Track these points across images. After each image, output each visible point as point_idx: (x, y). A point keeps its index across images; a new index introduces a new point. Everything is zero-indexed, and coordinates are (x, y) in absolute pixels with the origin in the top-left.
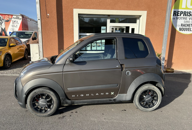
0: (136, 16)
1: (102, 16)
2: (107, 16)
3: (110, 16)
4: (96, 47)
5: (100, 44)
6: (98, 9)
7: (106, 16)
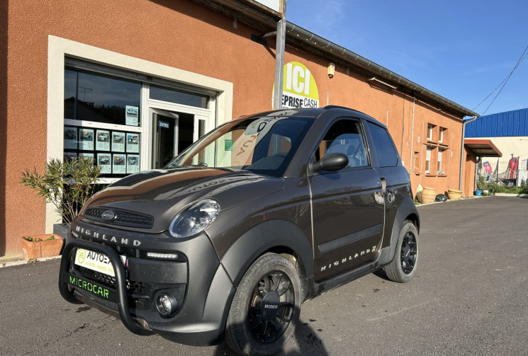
0: (209, 92)
1: (131, 75)
2: (146, 78)
3: (153, 80)
4: (110, 166)
5: (122, 155)
6: (126, 54)
7: (142, 77)
